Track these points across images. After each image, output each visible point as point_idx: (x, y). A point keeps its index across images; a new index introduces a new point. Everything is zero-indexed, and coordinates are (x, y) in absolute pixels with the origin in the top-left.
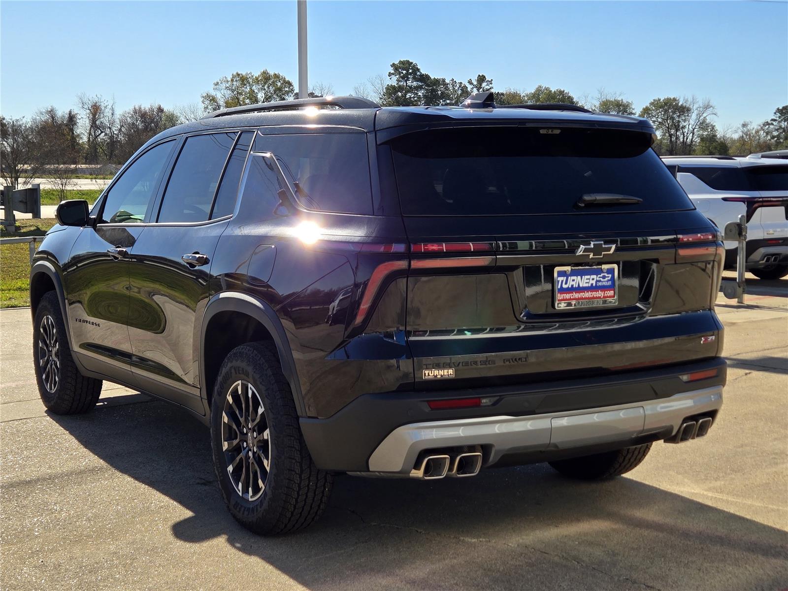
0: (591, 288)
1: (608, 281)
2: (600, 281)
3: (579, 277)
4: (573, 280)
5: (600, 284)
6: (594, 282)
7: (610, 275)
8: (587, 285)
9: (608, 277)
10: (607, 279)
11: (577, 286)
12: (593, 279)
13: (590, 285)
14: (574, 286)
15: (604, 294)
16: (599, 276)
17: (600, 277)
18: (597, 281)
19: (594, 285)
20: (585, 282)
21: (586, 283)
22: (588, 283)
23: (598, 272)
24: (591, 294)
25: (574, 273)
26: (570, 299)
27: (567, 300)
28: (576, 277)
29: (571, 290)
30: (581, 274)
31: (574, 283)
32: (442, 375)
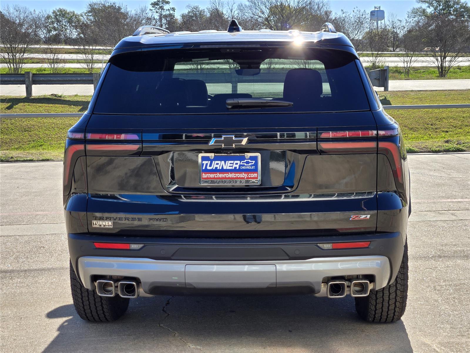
0: (235, 171)
1: (251, 166)
2: (244, 165)
3: (223, 162)
4: (217, 164)
5: (244, 168)
6: (237, 166)
7: (254, 162)
8: (231, 168)
9: (252, 163)
10: (250, 164)
11: (221, 168)
12: (237, 164)
13: (233, 168)
14: (218, 168)
15: (248, 175)
16: (242, 162)
17: (243, 163)
18: (240, 166)
19: (238, 168)
21: (229, 166)
22: (232, 166)
23: (242, 159)
24: (235, 175)
25: (216, 159)
26: (214, 178)
27: (211, 178)
28: (220, 162)
29: (216, 171)
30: (225, 159)
31: (218, 166)
32: (104, 226)
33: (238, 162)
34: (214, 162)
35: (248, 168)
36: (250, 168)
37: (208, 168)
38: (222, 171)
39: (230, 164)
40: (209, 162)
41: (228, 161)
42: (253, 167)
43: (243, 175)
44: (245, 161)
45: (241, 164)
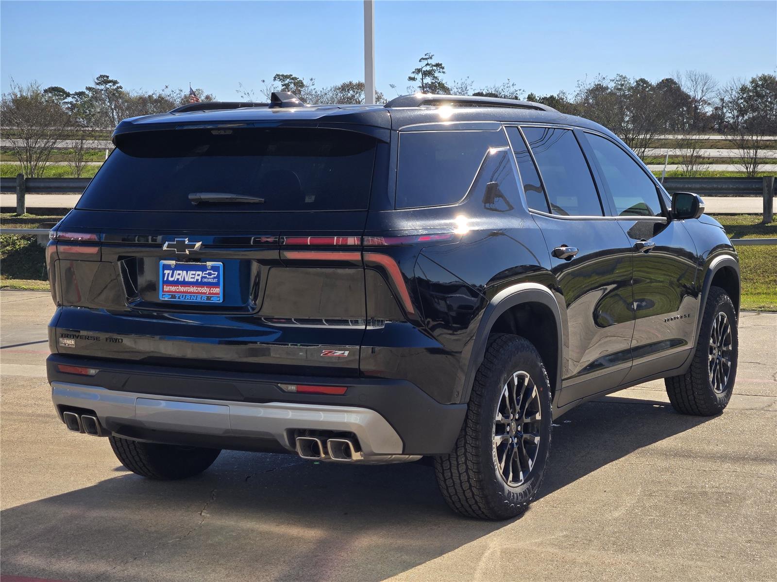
0: (196, 284)
1: (214, 278)
2: (205, 277)
3: (185, 272)
4: (179, 274)
5: (206, 280)
6: (199, 278)
7: (216, 273)
8: (192, 280)
9: (215, 274)
10: (212, 276)
11: (182, 280)
12: (199, 275)
13: (195, 281)
14: (180, 280)
15: (210, 290)
16: (204, 272)
17: (205, 274)
18: (202, 277)
19: (200, 281)
20: (190, 277)
22: (194, 278)
23: (203, 269)
24: (197, 290)
25: (178, 267)
26: (176, 292)
27: (172, 292)
28: (181, 271)
29: (177, 283)
30: (187, 269)
31: (179, 277)
32: (68, 344)
33: (200, 273)
34: (175, 271)
35: (210, 280)
36: (213, 281)
37: (170, 279)
38: (185, 283)
39: (192, 274)
40: (171, 271)
41: (190, 271)
42: (215, 281)
43: (205, 290)
44: (207, 272)
45: (203, 275)
